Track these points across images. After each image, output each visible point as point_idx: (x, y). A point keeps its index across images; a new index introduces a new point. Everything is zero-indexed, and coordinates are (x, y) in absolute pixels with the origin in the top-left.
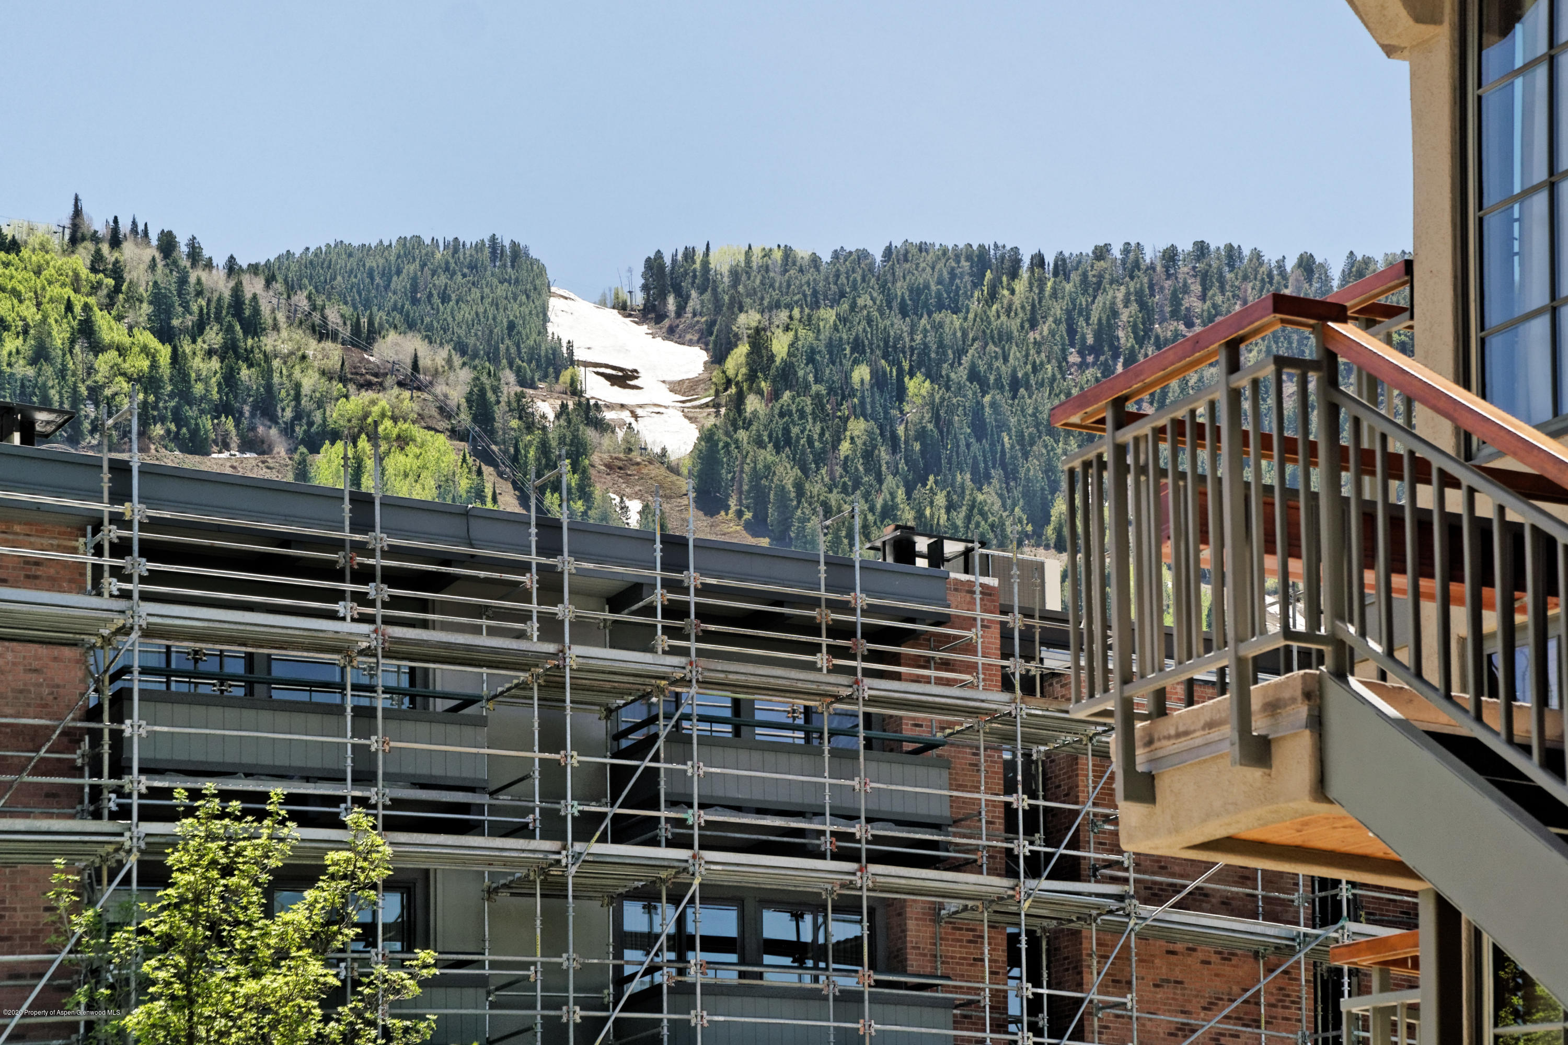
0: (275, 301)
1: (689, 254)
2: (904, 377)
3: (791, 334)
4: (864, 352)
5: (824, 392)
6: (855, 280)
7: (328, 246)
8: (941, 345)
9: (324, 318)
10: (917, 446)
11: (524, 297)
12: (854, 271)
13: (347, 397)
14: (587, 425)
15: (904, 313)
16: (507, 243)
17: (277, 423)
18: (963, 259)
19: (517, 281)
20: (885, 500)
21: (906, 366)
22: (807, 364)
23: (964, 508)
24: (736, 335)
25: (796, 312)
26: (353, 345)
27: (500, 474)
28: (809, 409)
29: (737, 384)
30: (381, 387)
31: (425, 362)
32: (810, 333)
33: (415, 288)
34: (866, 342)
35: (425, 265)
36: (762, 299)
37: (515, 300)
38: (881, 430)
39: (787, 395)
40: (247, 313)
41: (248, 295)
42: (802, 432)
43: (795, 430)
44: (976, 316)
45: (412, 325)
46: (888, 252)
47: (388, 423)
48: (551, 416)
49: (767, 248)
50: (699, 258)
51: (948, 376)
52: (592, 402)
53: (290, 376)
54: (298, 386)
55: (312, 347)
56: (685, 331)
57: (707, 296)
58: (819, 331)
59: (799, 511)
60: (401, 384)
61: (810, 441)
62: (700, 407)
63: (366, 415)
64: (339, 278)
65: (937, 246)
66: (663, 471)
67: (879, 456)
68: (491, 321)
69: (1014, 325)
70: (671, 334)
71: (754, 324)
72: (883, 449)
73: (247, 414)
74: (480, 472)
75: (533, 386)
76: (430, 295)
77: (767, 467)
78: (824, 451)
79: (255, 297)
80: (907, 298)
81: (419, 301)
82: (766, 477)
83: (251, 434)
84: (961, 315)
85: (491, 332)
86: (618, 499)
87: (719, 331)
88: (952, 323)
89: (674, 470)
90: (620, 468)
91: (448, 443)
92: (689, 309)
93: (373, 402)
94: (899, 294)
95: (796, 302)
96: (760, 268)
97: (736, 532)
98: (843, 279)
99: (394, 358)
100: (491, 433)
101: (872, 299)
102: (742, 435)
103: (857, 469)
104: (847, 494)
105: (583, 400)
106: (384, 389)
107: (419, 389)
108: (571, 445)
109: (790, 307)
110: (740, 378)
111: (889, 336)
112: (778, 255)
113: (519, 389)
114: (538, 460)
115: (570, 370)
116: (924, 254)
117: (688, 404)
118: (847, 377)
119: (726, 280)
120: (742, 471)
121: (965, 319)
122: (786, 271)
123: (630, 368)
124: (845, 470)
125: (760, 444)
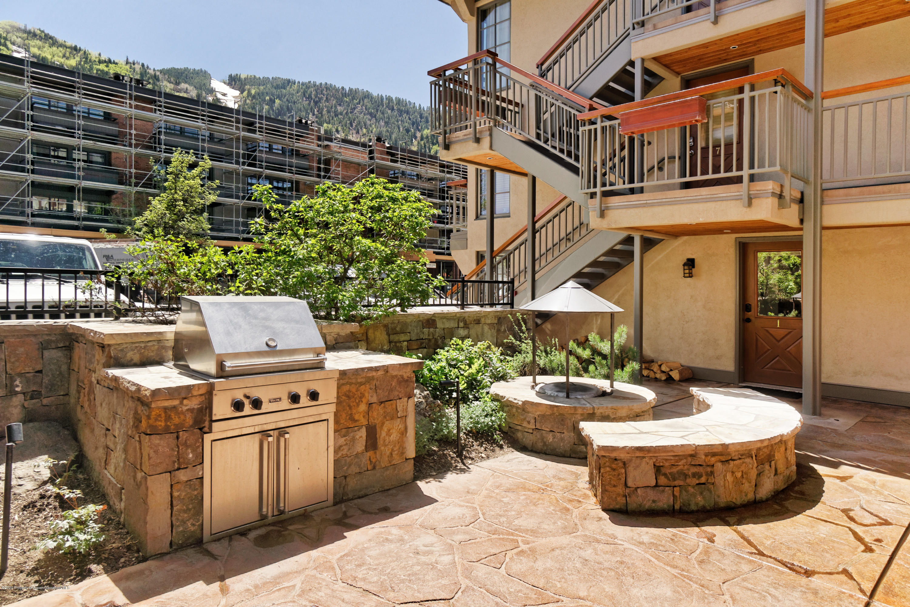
0: (162, 76)
1: (237, 75)
2: (275, 99)
3: (255, 90)
4: (268, 94)
5: (261, 100)
7: (171, 68)
8: (281, 95)
9: (170, 80)
11: (207, 80)
12: (266, 81)
14: (218, 102)
15: (275, 88)
16: (203, 70)
18: (286, 81)
19: (205, 77)
21: (275, 97)
22: (258, 96)
24: (245, 89)
26: (176, 85)
28: (258, 103)
29: (245, 98)
31: (189, 89)
32: (258, 90)
33: (187, 76)
35: (189, 72)
37: (205, 80)
39: (254, 101)
40: (157, 78)
44: (288, 90)
45: (186, 82)
46: (272, 78)
48: (211, 100)
49: (251, 75)
51: (283, 100)
52: (219, 98)
55: (168, 84)
56: (236, 88)
57: (240, 82)
60: (184, 92)
62: (239, 101)
64: (173, 73)
65: (281, 78)
68: (201, 83)
69: (294, 92)
70: (233, 88)
71: (248, 88)
75: (208, 95)
76: (190, 77)
79: (158, 75)
80: (276, 86)
81: (188, 78)
85: (201, 85)
87: (242, 88)
88: (284, 91)
92: (236, 84)
95: (256, 85)
96: (249, 78)
98: (264, 82)
99: (183, 87)
101: (270, 85)
105: (217, 98)
106: (181, 93)
107: (187, 93)
111: (272, 92)
112: (253, 77)
113: (205, 95)
115: (215, 92)
116: (279, 79)
117: (236, 100)
118: (265, 98)
121: (286, 91)
122: (254, 79)
123: (226, 93)
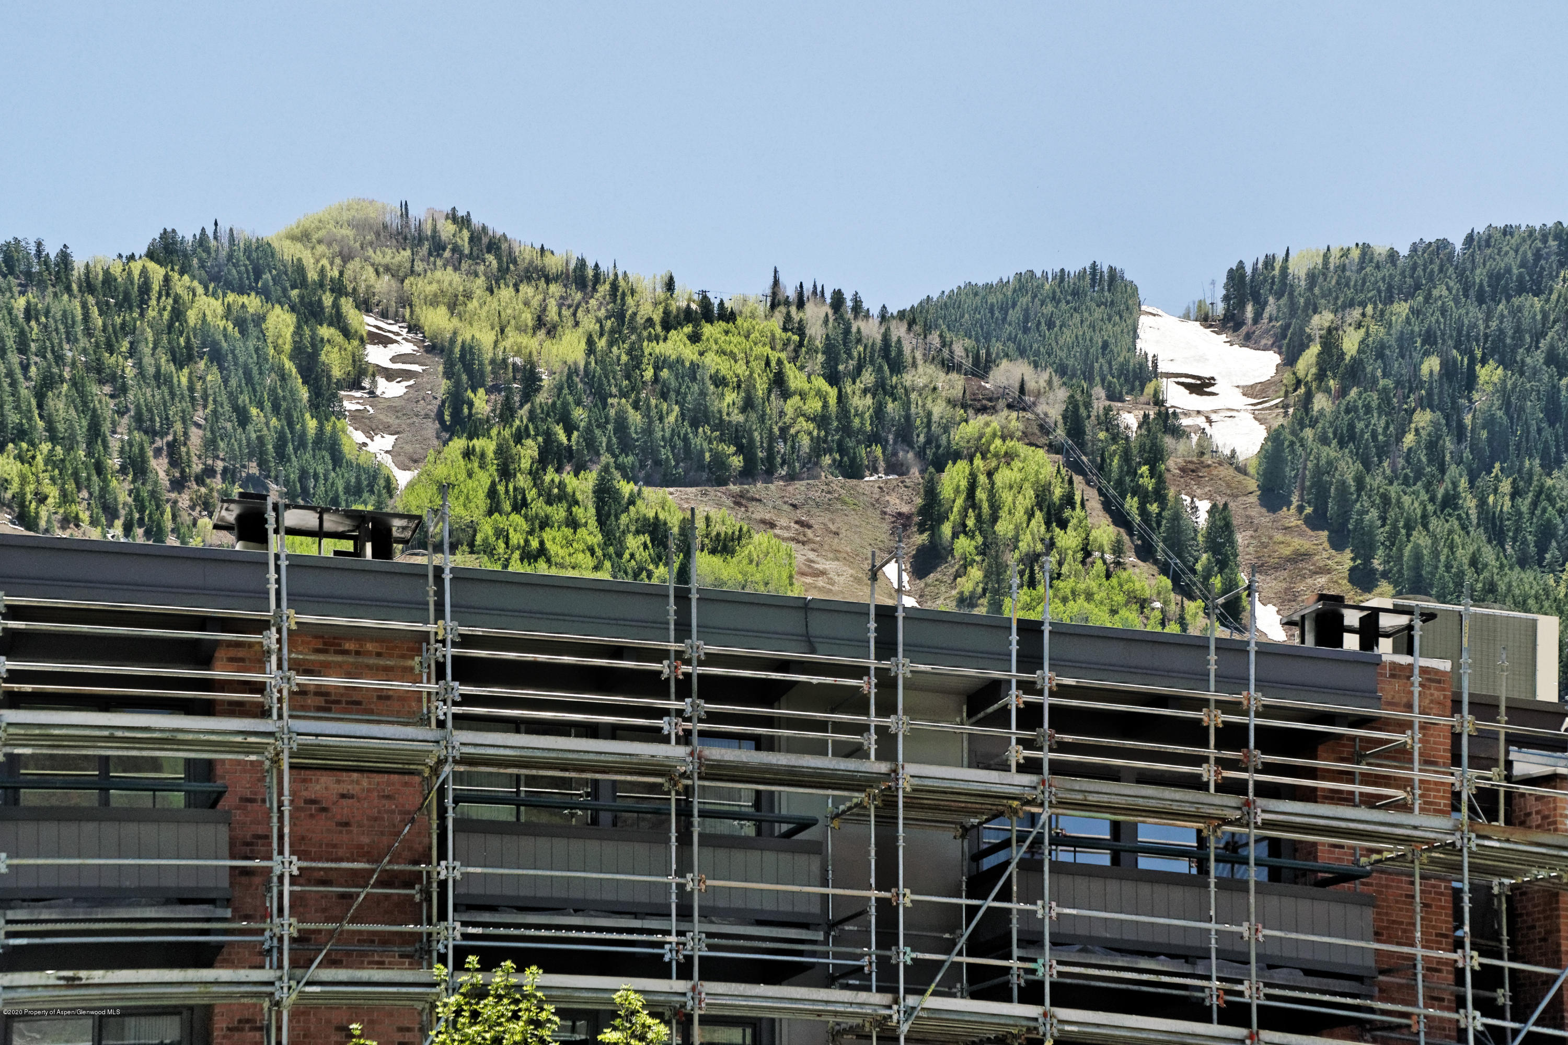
0: (914, 341)
1: (1269, 262)
2: (1475, 365)
3: (1362, 331)
4: (1436, 343)
5: (1392, 386)
6: (1432, 271)
7: (959, 287)
8: (1518, 330)
9: (952, 352)
10: (1484, 434)
11: (1117, 318)
12: (1431, 262)
13: (966, 421)
14: (1164, 432)
15: (1481, 300)
16: (1105, 269)
17: (913, 448)
18: (1550, 239)
19: (1112, 303)
20: (1446, 490)
21: (1478, 354)
22: (1375, 360)
23: (1531, 494)
24: (1309, 336)
25: (1369, 309)
26: (973, 375)
27: (1088, 483)
28: (1374, 404)
29: (1306, 383)
30: (994, 410)
31: (1031, 385)
32: (1382, 329)
33: (1026, 319)
34: (1439, 333)
35: (1036, 296)
36: (1337, 298)
37: (1110, 320)
38: (1447, 420)
39: (1354, 392)
40: (893, 354)
41: (894, 339)
42: (1367, 426)
43: (1360, 425)
44: (1559, 297)
45: (1022, 353)
46: (1470, 239)
47: (998, 442)
48: (1134, 426)
49: (1345, 247)
50: (1278, 265)
51: (1523, 361)
52: (1171, 411)
53: (924, 406)
54: (929, 414)
55: (942, 379)
56: (1261, 337)
57: (1284, 300)
58: (1391, 325)
59: (1359, 504)
60: (1010, 407)
61: (1374, 435)
62: (1270, 408)
63: (980, 438)
64: (967, 316)
65: (1523, 228)
66: (1231, 471)
67: (1443, 446)
68: (1088, 342)
70: (1248, 341)
71: (1327, 324)
72: (1448, 439)
73: (891, 442)
74: (1071, 482)
75: (1121, 400)
76: (1039, 323)
77: (1329, 463)
78: (1387, 444)
79: (899, 341)
80: (1485, 284)
81: (1029, 329)
82: (1328, 473)
83: (894, 459)
84: (1543, 297)
85: (1088, 353)
86: (1189, 500)
87: (1293, 334)
88: (1532, 306)
89: (1242, 470)
90: (1193, 471)
91: (1046, 456)
92: (1266, 315)
93: (987, 424)
94: (1478, 281)
95: (1370, 299)
96: (1336, 268)
97: (1297, 526)
98: (1420, 271)
99: (1006, 383)
100: (1081, 445)
101: (1448, 289)
102: (1308, 433)
103: (1419, 460)
104: (1408, 485)
105: (1163, 409)
106: (996, 411)
107: (1024, 409)
108: (1150, 452)
109: (1363, 304)
110: (1309, 378)
111: (1463, 325)
112: (1355, 254)
113: (1107, 403)
114: (1120, 467)
115: (1154, 381)
116: (1508, 237)
117: (1259, 407)
118: (1416, 368)
119: (1303, 283)
120: (1305, 468)
121: (1547, 301)
122: (1362, 268)
123: (1208, 376)
124: (1408, 461)
125: (1324, 441)
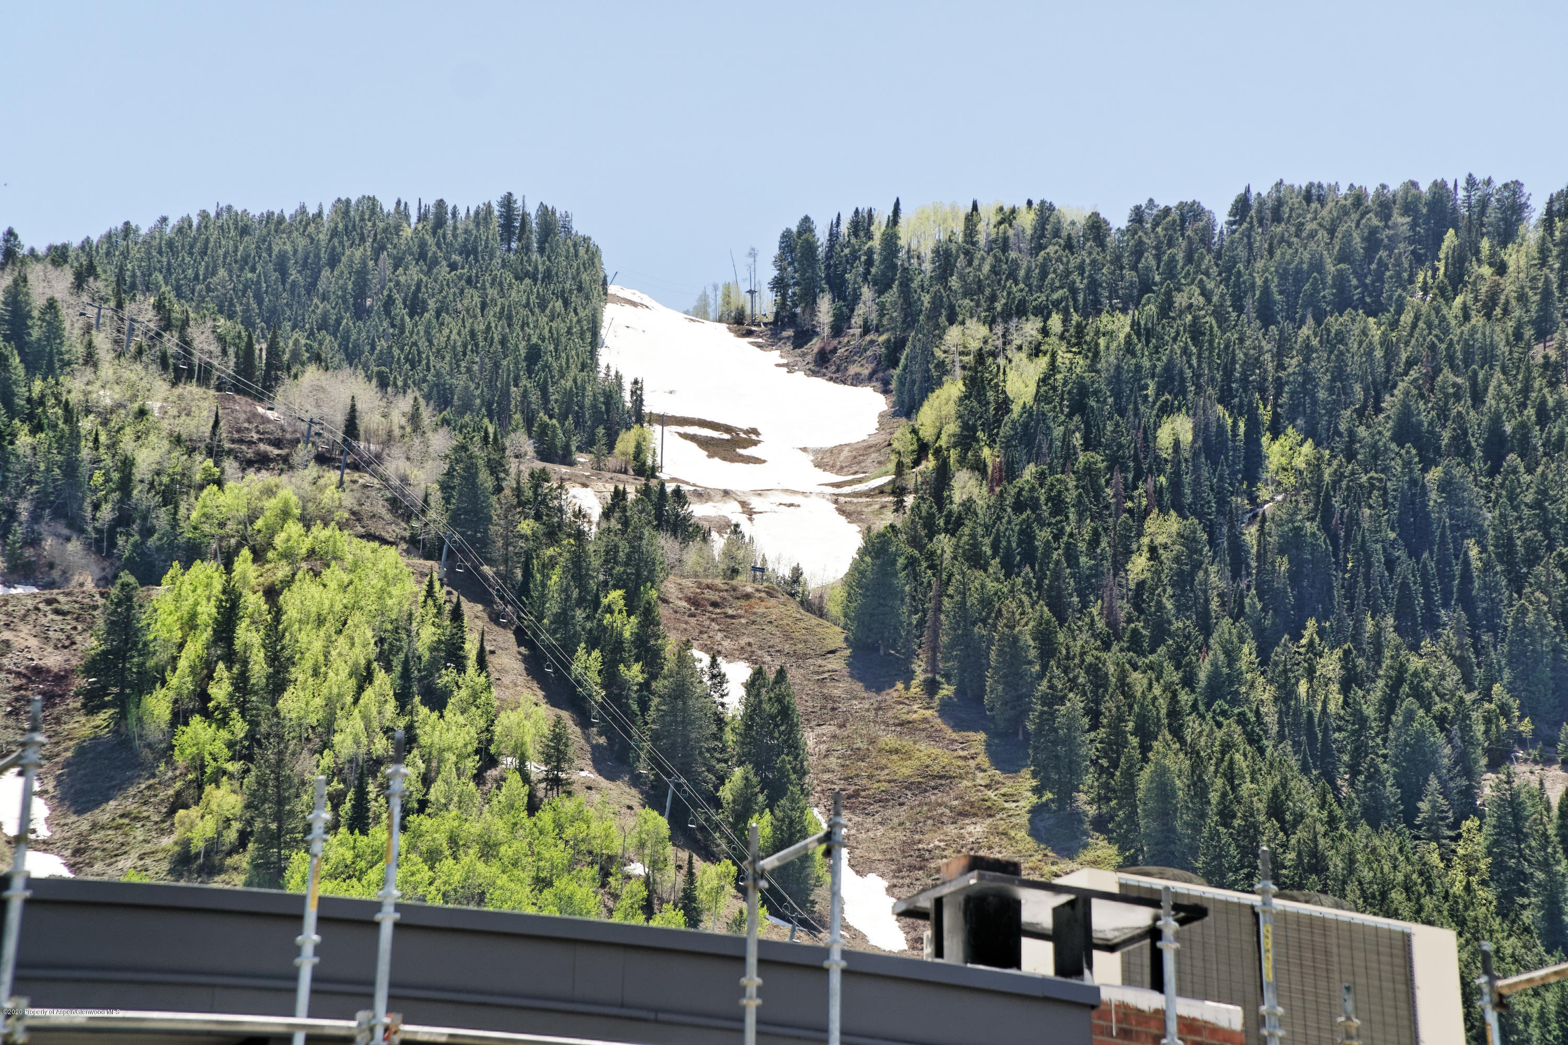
0: (91, 312)
1: (861, 223)
2: (1259, 435)
3: (1043, 362)
4: (1183, 392)
5: (1102, 466)
6: (1172, 260)
8: (1339, 375)
9: (186, 343)
10: (1283, 564)
11: (559, 304)
12: (1170, 244)
13: (219, 483)
14: (657, 528)
15: (1266, 317)
16: (532, 210)
17: (81, 531)
18: (1396, 211)
19: (548, 276)
20: (1214, 665)
21: (1265, 415)
22: (1070, 416)
23: (1380, 683)
24: (941, 365)
25: (1055, 322)
26: (238, 391)
27: (495, 618)
28: (1071, 496)
29: (938, 451)
30: (286, 464)
31: (370, 420)
32: (1080, 360)
33: (361, 290)
34: (1188, 373)
35: (383, 248)
36: (993, 298)
37: (543, 307)
38: (1211, 534)
39: (1029, 472)
40: (36, 334)
41: (39, 303)
42: (1056, 538)
43: (1043, 535)
44: (1417, 318)
45: (352, 356)
46: (1242, 206)
47: (294, 528)
48: (595, 512)
49: (1007, 209)
50: (879, 229)
51: (1351, 433)
52: (670, 487)
53: (113, 445)
54: (127, 464)
55: (160, 394)
56: (848, 360)
57: (892, 295)
58: (1096, 354)
59: (1045, 683)
60: (322, 459)
61: (1071, 555)
62: (868, 494)
63: (252, 518)
64: (222, 272)
65: (1344, 190)
66: (793, 607)
67: (1205, 582)
68: (497, 346)
69: (1500, 333)
70: (823, 365)
71: (974, 345)
72: (1213, 569)
74: (457, 615)
75: (567, 460)
76: (390, 302)
77: (986, 601)
78: (1096, 572)
79: (51, 307)
80: (1274, 289)
81: (368, 311)
82: (984, 621)
83: (29, 553)
84: (1386, 318)
85: (497, 365)
86: (706, 659)
87: (911, 358)
88: (1364, 333)
89: (814, 607)
90: (715, 604)
91: (403, 561)
92: (857, 320)
93: (269, 492)
94: (1259, 282)
95: (1056, 304)
96: (992, 243)
97: (925, 720)
98: (1149, 259)
99: (314, 413)
100: (482, 545)
101: (1205, 293)
102: (944, 544)
103: (1160, 606)
104: (1141, 653)
105: (653, 483)
106: (291, 467)
107: (355, 467)
108: (627, 564)
109: (1044, 312)
110: (943, 442)
111: (1234, 362)
112: (1027, 220)
113: (538, 465)
114: (565, 590)
115: (636, 428)
116: (1314, 206)
117: (847, 490)
118: (1148, 436)
119: (927, 266)
120: (938, 609)
121: (1395, 325)
122: (1041, 247)
123: (745, 427)
124: (1137, 607)
125: (975, 559)
